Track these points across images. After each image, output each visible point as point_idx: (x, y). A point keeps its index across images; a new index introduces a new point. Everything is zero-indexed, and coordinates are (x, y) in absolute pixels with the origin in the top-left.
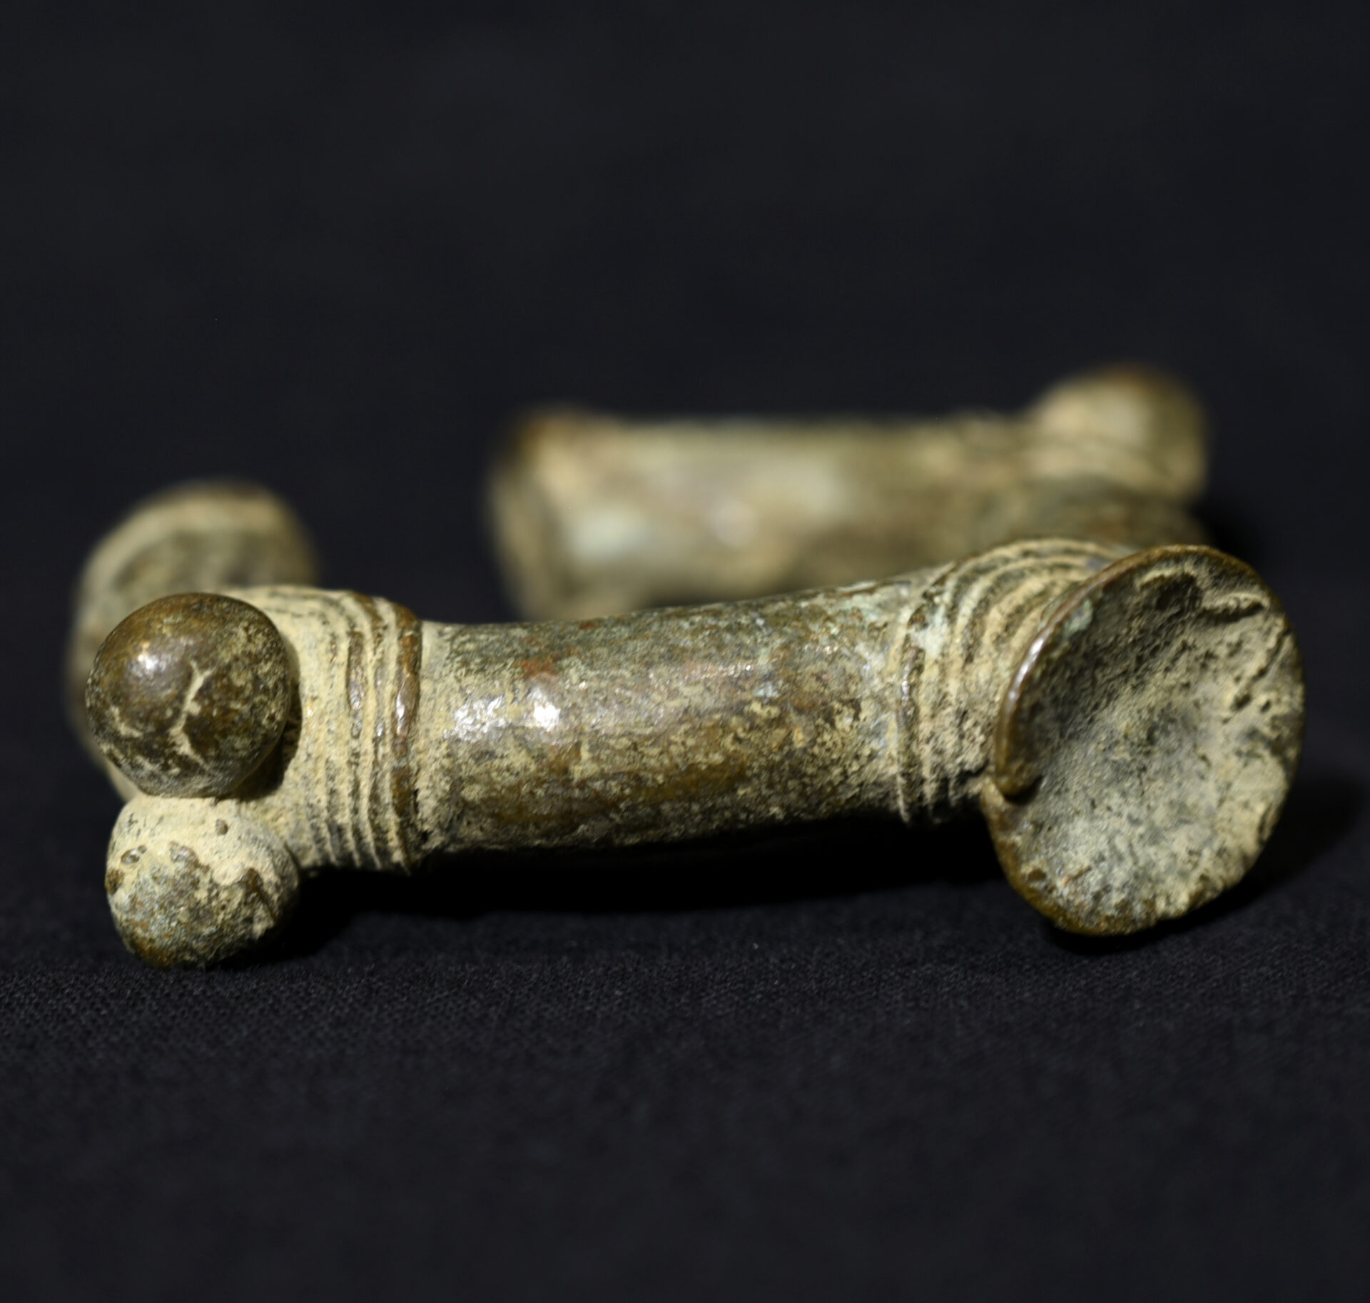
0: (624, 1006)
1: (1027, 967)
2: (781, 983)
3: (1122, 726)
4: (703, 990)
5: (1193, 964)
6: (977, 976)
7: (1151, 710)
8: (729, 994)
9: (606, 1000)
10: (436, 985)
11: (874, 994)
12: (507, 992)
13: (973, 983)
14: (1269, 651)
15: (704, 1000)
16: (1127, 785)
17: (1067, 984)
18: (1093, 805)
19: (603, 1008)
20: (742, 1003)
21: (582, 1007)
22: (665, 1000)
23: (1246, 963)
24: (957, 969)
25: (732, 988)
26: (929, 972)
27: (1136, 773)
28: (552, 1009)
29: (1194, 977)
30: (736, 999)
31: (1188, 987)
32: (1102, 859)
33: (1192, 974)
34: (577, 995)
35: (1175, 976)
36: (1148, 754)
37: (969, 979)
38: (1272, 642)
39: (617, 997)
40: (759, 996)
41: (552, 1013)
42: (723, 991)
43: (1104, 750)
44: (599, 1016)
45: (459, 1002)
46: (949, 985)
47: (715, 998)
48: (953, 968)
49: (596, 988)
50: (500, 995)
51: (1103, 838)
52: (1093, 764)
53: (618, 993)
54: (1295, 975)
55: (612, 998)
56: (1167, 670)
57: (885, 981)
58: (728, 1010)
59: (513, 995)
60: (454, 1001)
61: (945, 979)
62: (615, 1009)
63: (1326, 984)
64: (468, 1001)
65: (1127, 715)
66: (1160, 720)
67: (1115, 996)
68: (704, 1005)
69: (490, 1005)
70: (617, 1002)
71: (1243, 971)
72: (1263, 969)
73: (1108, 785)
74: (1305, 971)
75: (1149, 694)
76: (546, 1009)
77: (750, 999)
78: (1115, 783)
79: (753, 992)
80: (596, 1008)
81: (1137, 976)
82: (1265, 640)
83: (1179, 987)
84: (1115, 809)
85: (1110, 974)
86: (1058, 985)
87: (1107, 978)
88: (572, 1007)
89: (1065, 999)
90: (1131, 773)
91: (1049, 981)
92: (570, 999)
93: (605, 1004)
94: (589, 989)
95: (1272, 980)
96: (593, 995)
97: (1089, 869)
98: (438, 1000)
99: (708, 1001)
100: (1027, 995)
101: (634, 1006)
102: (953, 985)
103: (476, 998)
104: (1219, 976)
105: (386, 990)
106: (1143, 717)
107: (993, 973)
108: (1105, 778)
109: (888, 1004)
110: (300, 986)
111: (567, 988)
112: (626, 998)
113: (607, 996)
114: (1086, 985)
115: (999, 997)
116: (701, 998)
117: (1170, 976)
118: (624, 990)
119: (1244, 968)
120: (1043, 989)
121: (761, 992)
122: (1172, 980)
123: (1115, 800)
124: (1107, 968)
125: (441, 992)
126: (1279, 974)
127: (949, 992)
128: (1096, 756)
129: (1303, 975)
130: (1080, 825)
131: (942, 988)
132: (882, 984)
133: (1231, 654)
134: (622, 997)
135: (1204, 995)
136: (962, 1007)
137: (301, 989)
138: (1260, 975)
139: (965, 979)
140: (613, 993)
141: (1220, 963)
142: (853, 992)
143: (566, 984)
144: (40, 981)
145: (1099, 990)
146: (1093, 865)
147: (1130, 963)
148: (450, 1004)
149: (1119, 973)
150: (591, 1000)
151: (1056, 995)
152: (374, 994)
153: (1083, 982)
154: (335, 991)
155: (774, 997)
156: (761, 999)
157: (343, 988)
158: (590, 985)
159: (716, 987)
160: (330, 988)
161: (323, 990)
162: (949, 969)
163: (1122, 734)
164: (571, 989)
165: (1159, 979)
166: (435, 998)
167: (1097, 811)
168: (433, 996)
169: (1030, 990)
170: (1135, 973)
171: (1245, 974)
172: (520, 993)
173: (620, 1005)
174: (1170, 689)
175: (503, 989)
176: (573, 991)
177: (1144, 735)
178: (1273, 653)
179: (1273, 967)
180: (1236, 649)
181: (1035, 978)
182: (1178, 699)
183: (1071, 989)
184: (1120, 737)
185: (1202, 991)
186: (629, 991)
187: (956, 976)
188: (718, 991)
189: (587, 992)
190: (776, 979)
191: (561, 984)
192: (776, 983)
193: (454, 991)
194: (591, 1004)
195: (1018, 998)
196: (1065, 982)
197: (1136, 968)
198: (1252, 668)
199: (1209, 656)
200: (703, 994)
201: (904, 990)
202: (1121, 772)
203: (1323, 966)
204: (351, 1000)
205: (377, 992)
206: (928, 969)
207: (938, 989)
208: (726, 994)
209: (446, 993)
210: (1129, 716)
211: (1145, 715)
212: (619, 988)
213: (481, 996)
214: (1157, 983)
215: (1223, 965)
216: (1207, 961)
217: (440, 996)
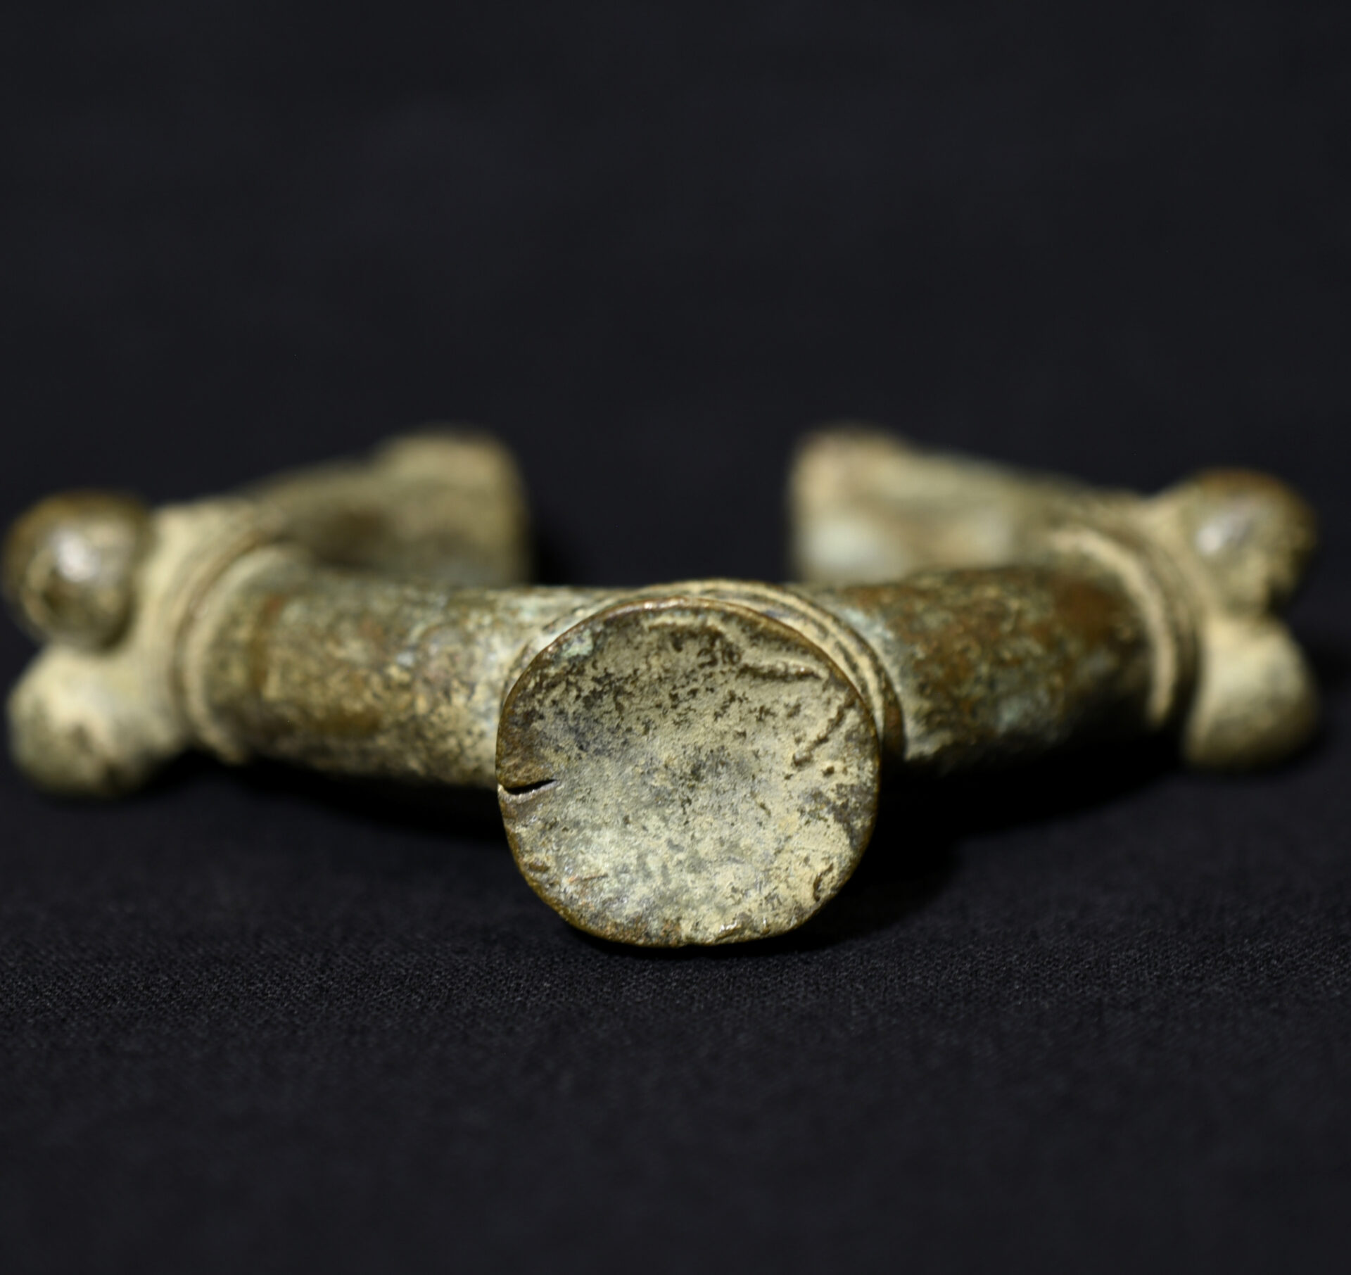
0: (551, 996)
1: (919, 951)
2: (694, 971)
3: (664, 757)
4: (624, 980)
5: (1068, 948)
6: (872, 961)
7: (699, 749)
8: (647, 984)
9: (535, 992)
10: (382, 983)
11: (779, 979)
12: (446, 987)
13: (869, 967)
14: (831, 720)
15: (625, 989)
16: (668, 811)
17: (954, 967)
18: (626, 821)
19: (533, 999)
20: (659, 991)
21: (514, 998)
22: (589, 990)
23: (1116, 947)
24: (854, 955)
25: (650, 977)
26: (829, 957)
27: (679, 803)
28: (486, 1001)
29: (1069, 959)
30: (654, 987)
31: (1063, 968)
32: (625, 870)
33: (1067, 957)
34: (509, 988)
35: (1051, 960)
36: (692, 788)
37: (865, 963)
38: (833, 714)
39: (546, 989)
40: (674, 984)
41: (487, 1004)
42: (641, 981)
43: (642, 773)
44: (529, 1005)
45: (402, 997)
46: (847, 970)
47: (635, 987)
48: (851, 954)
49: (527, 981)
50: (440, 990)
51: (633, 852)
52: (630, 783)
53: (546, 985)
54: (1160, 957)
55: (541, 989)
56: (717, 715)
57: (789, 967)
58: (646, 997)
59: (451, 990)
60: (397, 997)
61: (843, 964)
62: (544, 999)
63: (1188, 965)
64: (410, 996)
65: (670, 747)
66: (708, 758)
67: (996, 978)
68: (625, 994)
69: (429, 999)
70: (545, 993)
71: (1113, 954)
72: (1131, 952)
73: (647, 807)
74: (1169, 953)
75: (697, 733)
76: (481, 1001)
77: (667, 987)
78: (653, 806)
79: (669, 980)
80: (526, 998)
81: (1017, 959)
82: (827, 710)
83: (1054, 969)
84: (652, 830)
85: (992, 958)
86: (946, 968)
87: (991, 961)
88: (504, 999)
89: (951, 981)
90: (673, 801)
91: (937, 964)
92: (503, 991)
93: (534, 995)
94: (521, 981)
95: (1139, 961)
96: (524, 988)
97: (605, 876)
98: (383, 996)
99: (629, 990)
100: (917, 978)
101: (561, 996)
102: (850, 970)
103: (417, 993)
104: (1090, 959)
105: (336, 989)
106: (688, 753)
107: (887, 958)
108: (643, 799)
109: (792, 989)
110: (258, 988)
111: (501, 981)
112: (554, 989)
113: (536, 988)
114: (970, 968)
115: (892, 981)
116: (622, 987)
117: (1047, 959)
118: (552, 982)
119: (1115, 951)
120: (931, 972)
121: (677, 981)
122: (1049, 963)
123: (653, 822)
124: (990, 952)
125: (385, 990)
126: (1146, 956)
127: (846, 977)
128: (633, 777)
129: (1167, 957)
130: (608, 835)
131: (840, 973)
132: (787, 970)
133: (791, 715)
134: (550, 988)
135: (1077, 975)
136: (858, 989)
137: (258, 991)
138: (1129, 957)
139: (861, 964)
140: (542, 985)
141: (1093, 946)
142: (760, 978)
143: (500, 978)
144: (20, 986)
145: (983, 972)
146: (611, 874)
147: (1012, 947)
148: (394, 999)
149: (1001, 957)
150: (522, 992)
151: (943, 977)
152: (324, 993)
153: (968, 966)
154: (289, 991)
155: (688, 984)
156: (676, 987)
157: (296, 988)
158: (521, 978)
159: (635, 977)
160: (284, 989)
161: (279, 990)
162: (847, 955)
163: (663, 763)
164: (503, 982)
165: (1037, 962)
166: (381, 994)
167: (630, 827)
168: (378, 993)
169: (920, 974)
170: (1015, 957)
171: (1116, 956)
172: (458, 988)
173: (548, 995)
174: (723, 734)
175: (442, 984)
176: (505, 984)
177: (688, 770)
178: (837, 723)
179: (1140, 950)
180: (794, 711)
181: (925, 962)
182: (733, 746)
183: (957, 972)
184: (661, 766)
185: (1076, 972)
186: (556, 982)
187: (854, 961)
188: (637, 980)
189: (519, 985)
190: (690, 968)
191: (495, 978)
192: (690, 971)
193: (397, 987)
194: (522, 995)
195: (909, 981)
196: (952, 965)
197: (1016, 952)
198: (813, 733)
199: (764, 712)
200: (623, 984)
201: (806, 975)
202: (660, 799)
203: (1186, 949)
204: (304, 998)
205: (327, 991)
206: (828, 955)
207: (837, 974)
208: (644, 983)
209: (390, 990)
210: (672, 748)
211: (690, 752)
212: (547, 980)
213: (422, 991)
214: (1035, 965)
215: (1096, 948)
216: (1080, 945)
217: (385, 993)
